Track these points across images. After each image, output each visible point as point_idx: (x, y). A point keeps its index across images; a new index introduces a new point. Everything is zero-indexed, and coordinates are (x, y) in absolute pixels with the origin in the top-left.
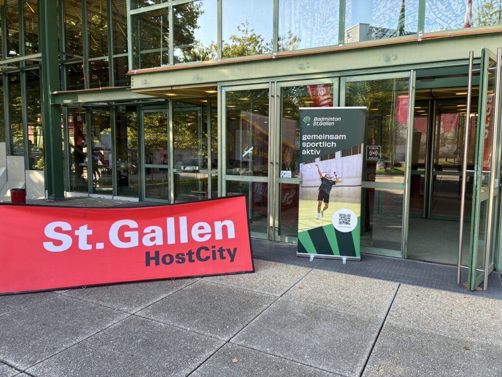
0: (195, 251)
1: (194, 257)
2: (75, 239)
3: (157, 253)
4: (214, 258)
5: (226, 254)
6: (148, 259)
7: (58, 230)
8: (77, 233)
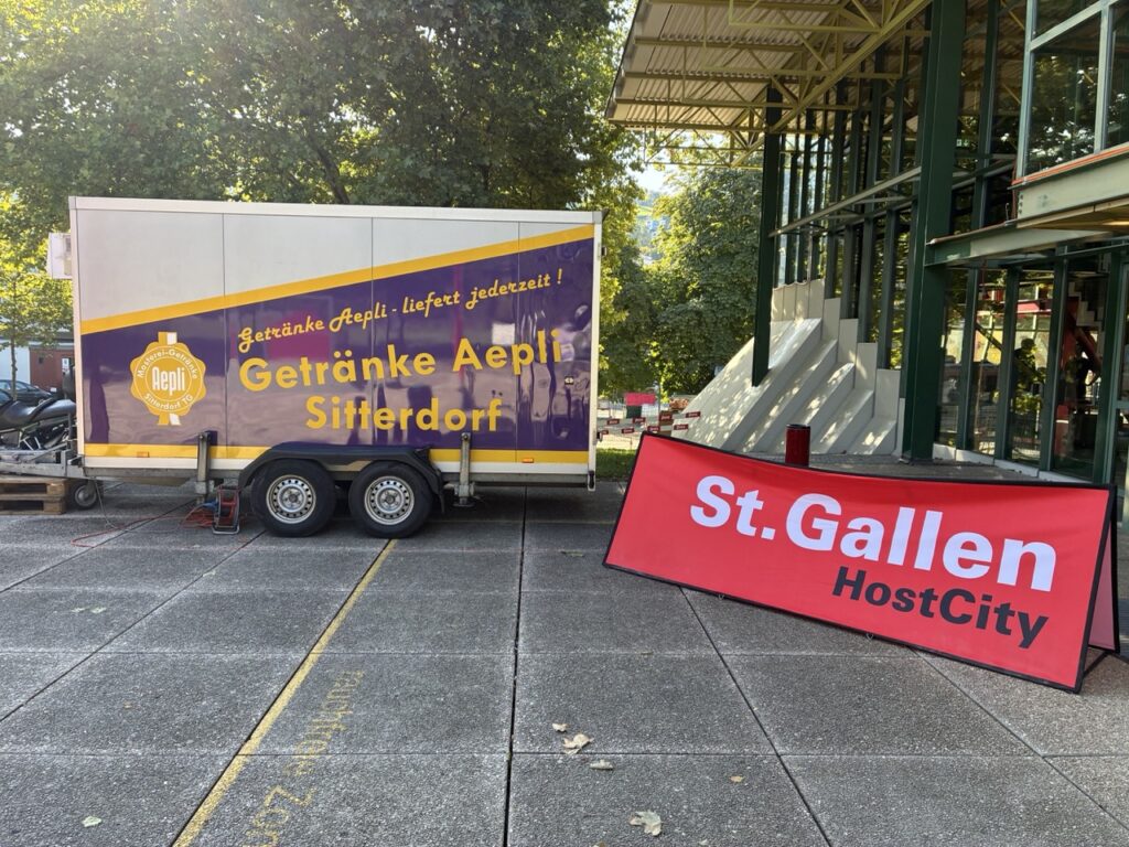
0: (940, 593)
1: (935, 606)
2: (736, 511)
3: (861, 575)
4: (982, 624)
5: (1013, 623)
6: (842, 580)
7: (715, 490)
8: (740, 501)
